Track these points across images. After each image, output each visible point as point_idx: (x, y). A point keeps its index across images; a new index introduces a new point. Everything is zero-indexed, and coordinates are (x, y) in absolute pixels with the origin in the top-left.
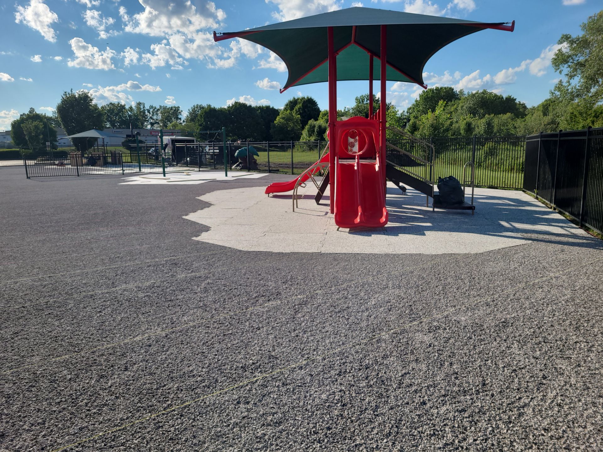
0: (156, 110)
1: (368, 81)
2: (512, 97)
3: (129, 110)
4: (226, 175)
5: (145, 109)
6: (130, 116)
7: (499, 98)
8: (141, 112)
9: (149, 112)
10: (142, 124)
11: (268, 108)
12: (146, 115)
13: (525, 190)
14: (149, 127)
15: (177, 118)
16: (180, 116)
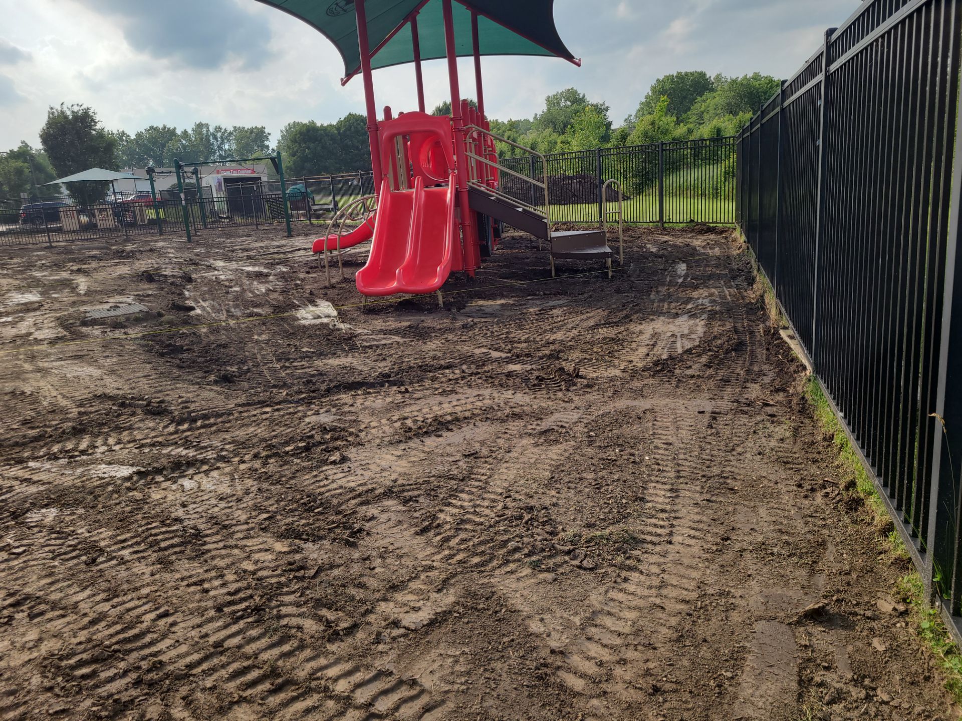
0: (226, 134)
3: (182, 137)
5: (209, 133)
8: (202, 139)
9: (215, 138)
12: (212, 144)
15: (263, 146)
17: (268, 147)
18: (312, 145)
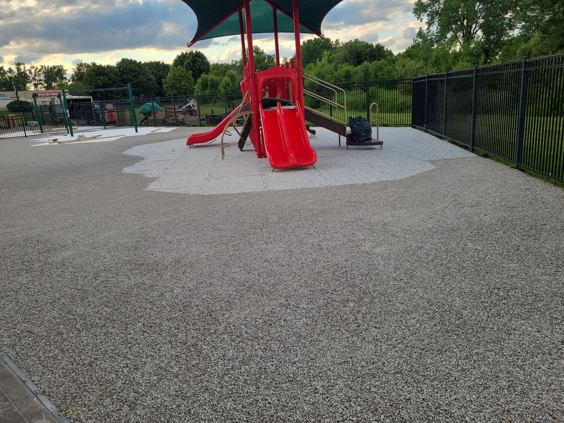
0: (38, 70)
1: (274, 33)
2: (381, 45)
3: (8, 71)
4: (137, 131)
5: (26, 69)
6: (10, 78)
7: (370, 47)
8: (22, 73)
9: (30, 72)
10: (25, 85)
11: (157, 64)
12: (28, 76)
13: (414, 126)
14: (32, 88)
15: (62, 78)
16: (64, 76)
17: (66, 78)
18: (102, 78)
